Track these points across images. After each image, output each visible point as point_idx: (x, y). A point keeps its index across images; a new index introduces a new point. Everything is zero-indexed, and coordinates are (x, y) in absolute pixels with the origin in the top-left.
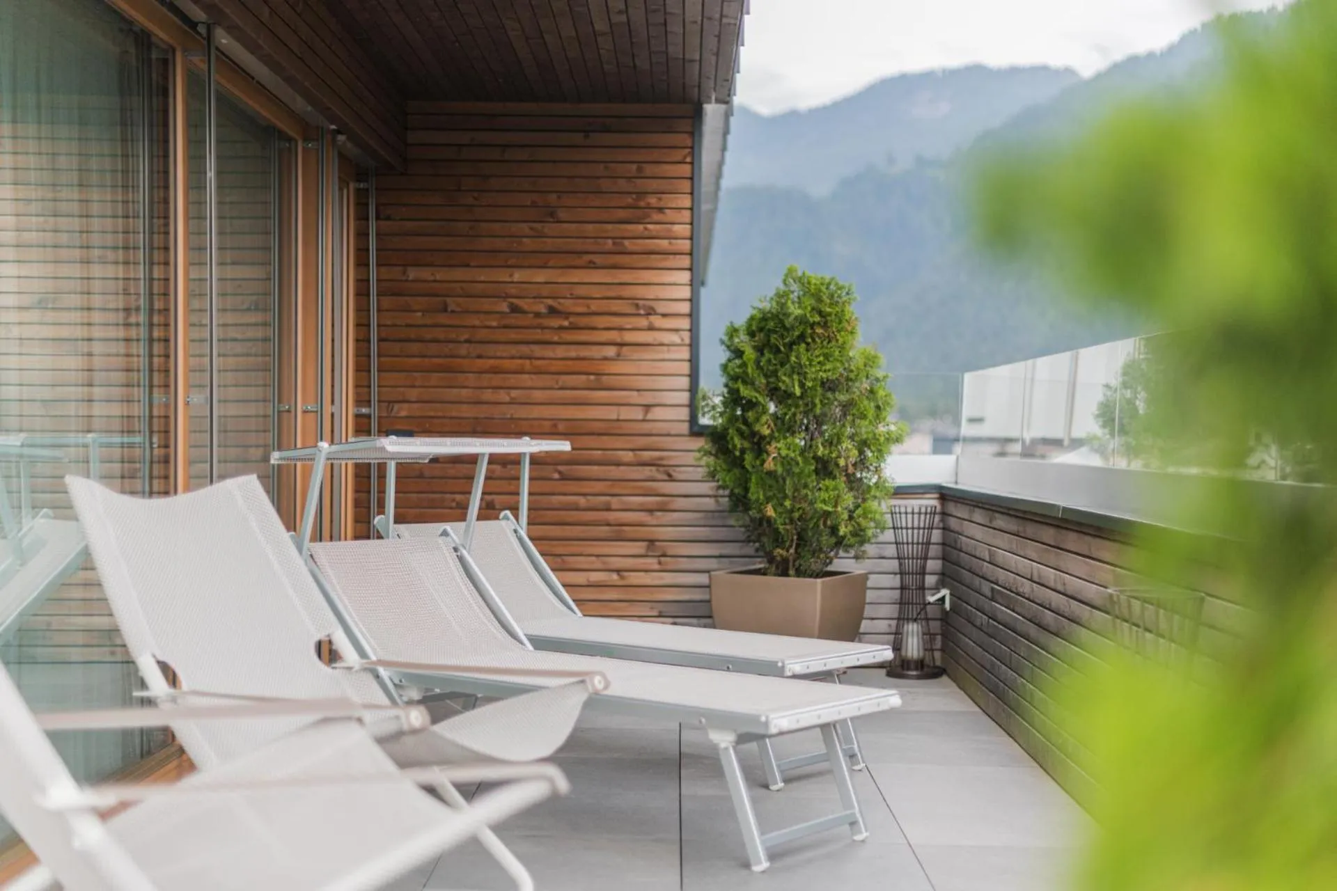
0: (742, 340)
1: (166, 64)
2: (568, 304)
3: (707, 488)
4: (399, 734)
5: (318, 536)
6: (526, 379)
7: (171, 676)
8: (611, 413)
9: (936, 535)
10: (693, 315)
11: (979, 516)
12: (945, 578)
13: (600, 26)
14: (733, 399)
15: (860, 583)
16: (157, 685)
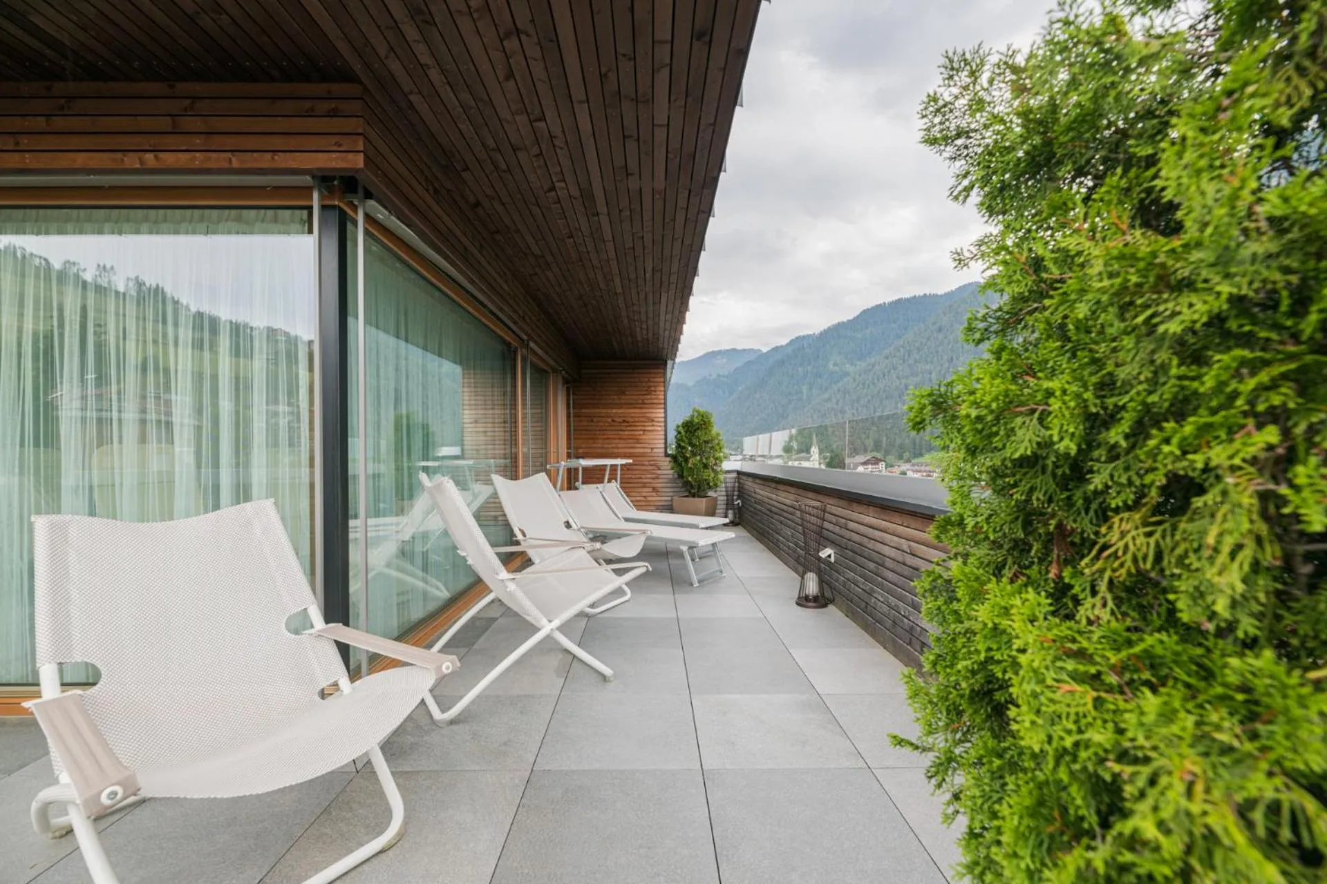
0: (681, 429)
1: (515, 352)
2: (629, 419)
3: (671, 472)
4: (594, 550)
5: (562, 489)
6: (617, 441)
7: (524, 535)
8: (641, 450)
9: (737, 485)
10: (665, 422)
11: (750, 479)
12: (739, 497)
13: (639, 339)
14: (679, 446)
15: (716, 499)
16: (520, 537)
